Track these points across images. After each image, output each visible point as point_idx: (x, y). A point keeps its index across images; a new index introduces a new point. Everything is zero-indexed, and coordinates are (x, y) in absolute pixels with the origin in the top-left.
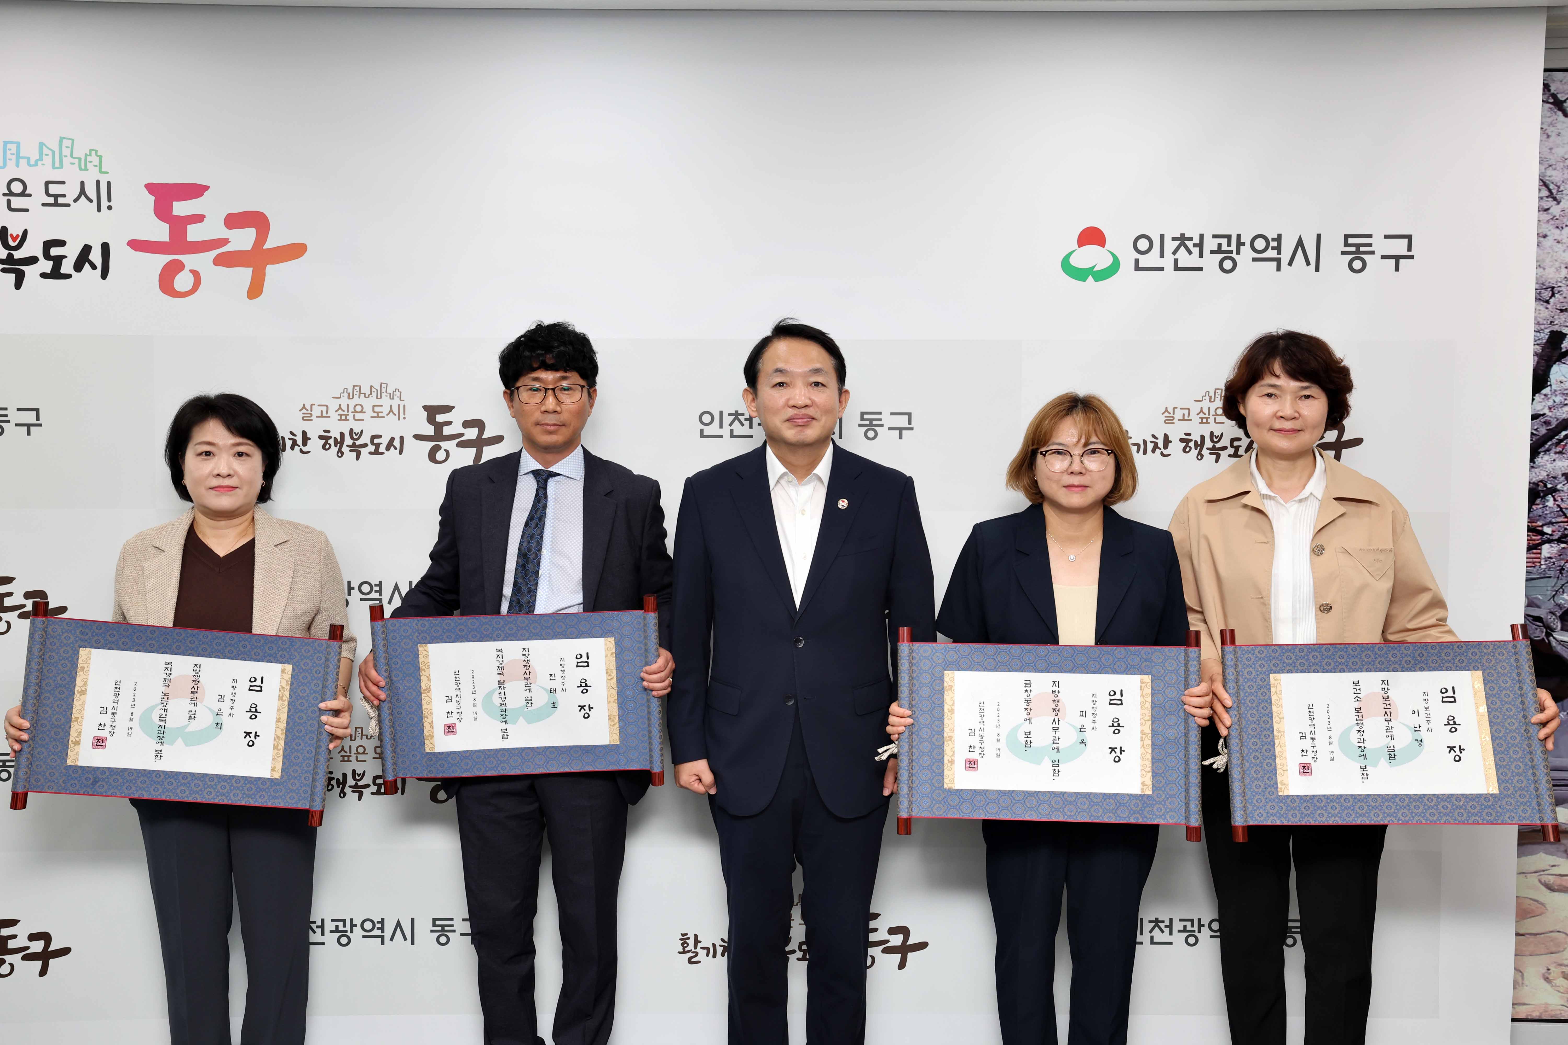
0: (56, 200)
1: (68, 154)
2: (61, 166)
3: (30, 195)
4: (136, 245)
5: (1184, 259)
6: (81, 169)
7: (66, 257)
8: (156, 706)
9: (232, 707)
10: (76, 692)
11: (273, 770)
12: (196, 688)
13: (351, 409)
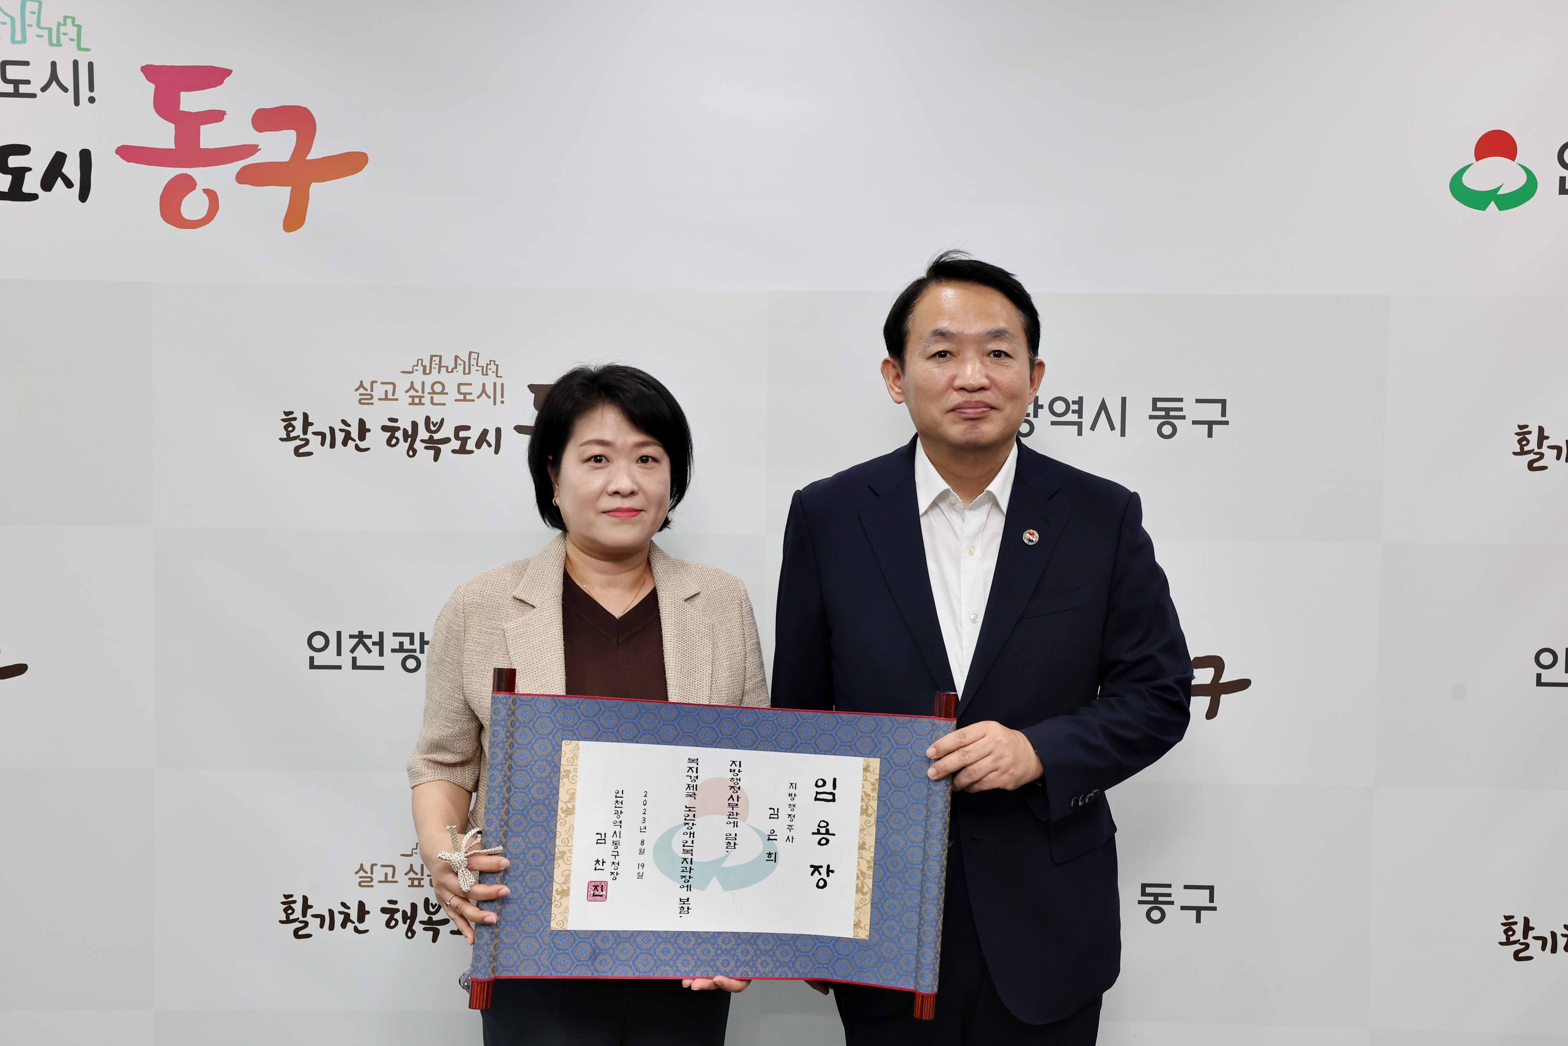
8: (678, 827)
9: (790, 828)
10: (559, 812)
11: (857, 925)
12: (735, 798)
13: (428, 389)
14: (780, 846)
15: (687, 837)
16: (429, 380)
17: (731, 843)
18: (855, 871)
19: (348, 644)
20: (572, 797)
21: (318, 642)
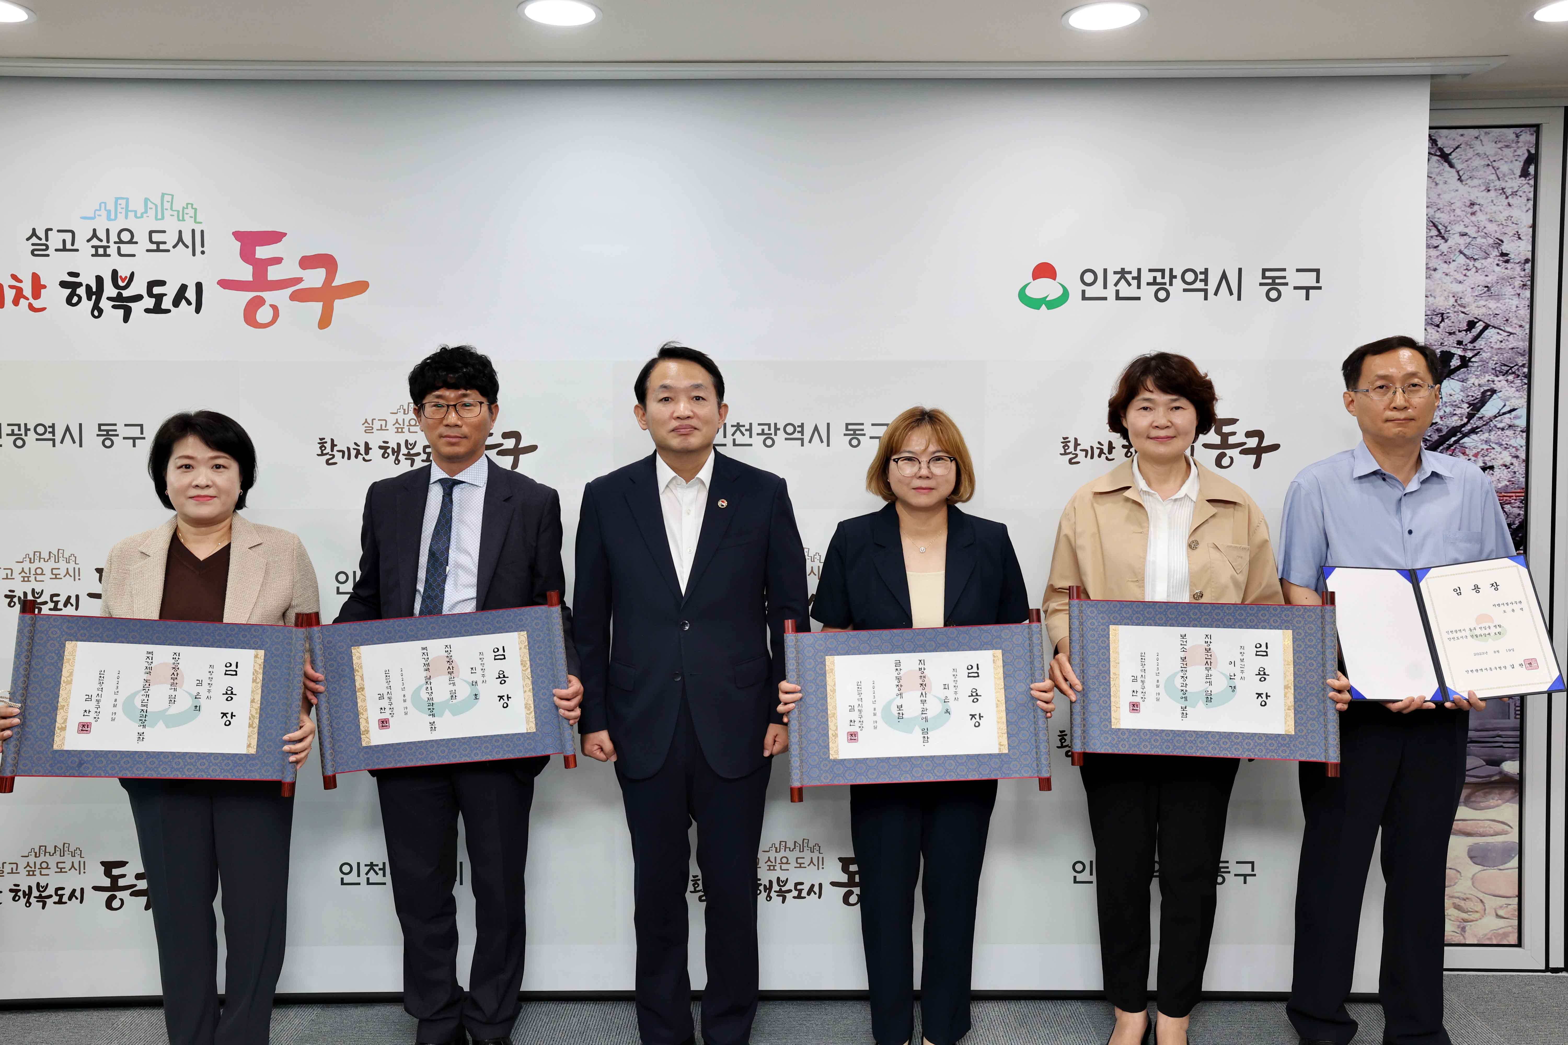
0: (158, 247)
1: (169, 208)
2: (163, 218)
3: (136, 243)
4: (225, 284)
5: (1125, 290)
6: (179, 220)
7: (166, 295)
8: (138, 692)
9: (209, 691)
10: (62, 682)
11: (249, 746)
12: (176, 674)
14: (203, 702)
15: (144, 697)
17: (172, 700)
18: (248, 715)
20: (71, 674)
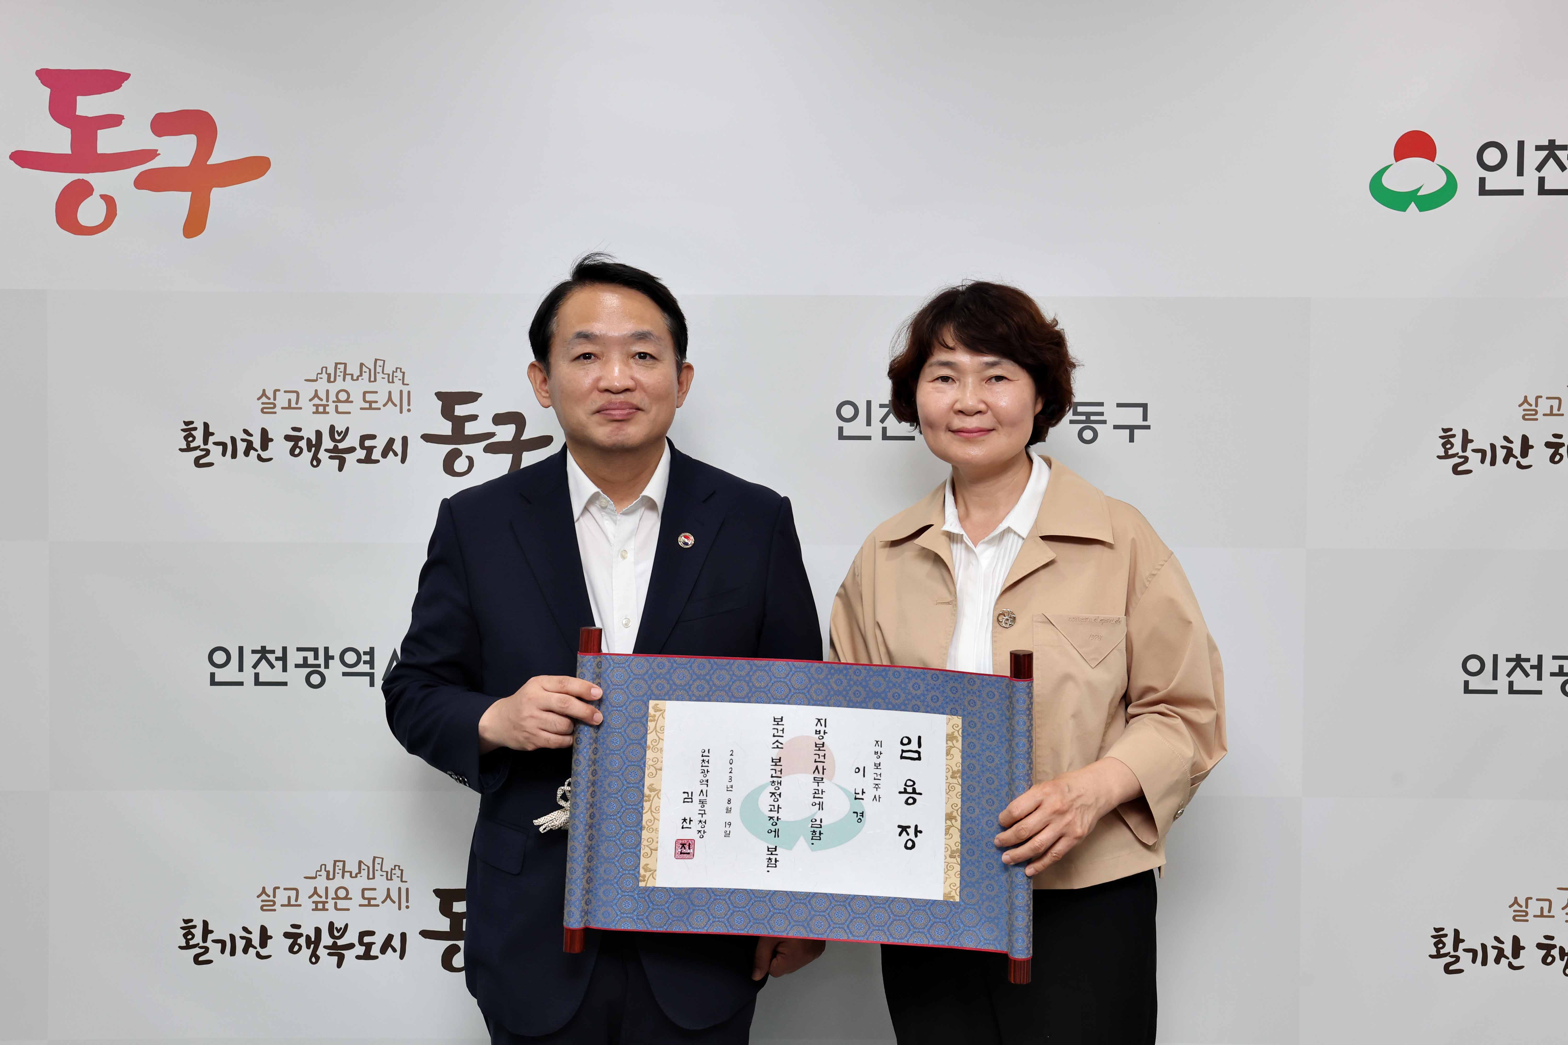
13: (332, 397)
16: (333, 388)
19: (250, 659)
21: (219, 657)
